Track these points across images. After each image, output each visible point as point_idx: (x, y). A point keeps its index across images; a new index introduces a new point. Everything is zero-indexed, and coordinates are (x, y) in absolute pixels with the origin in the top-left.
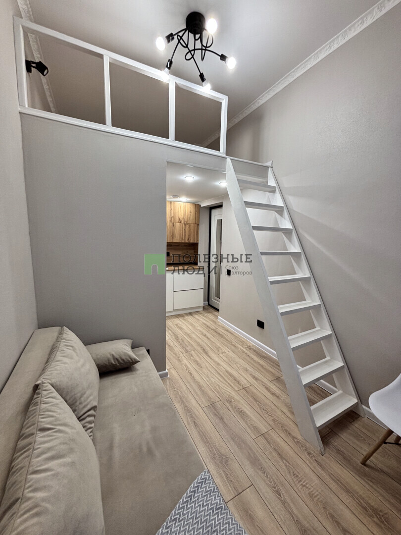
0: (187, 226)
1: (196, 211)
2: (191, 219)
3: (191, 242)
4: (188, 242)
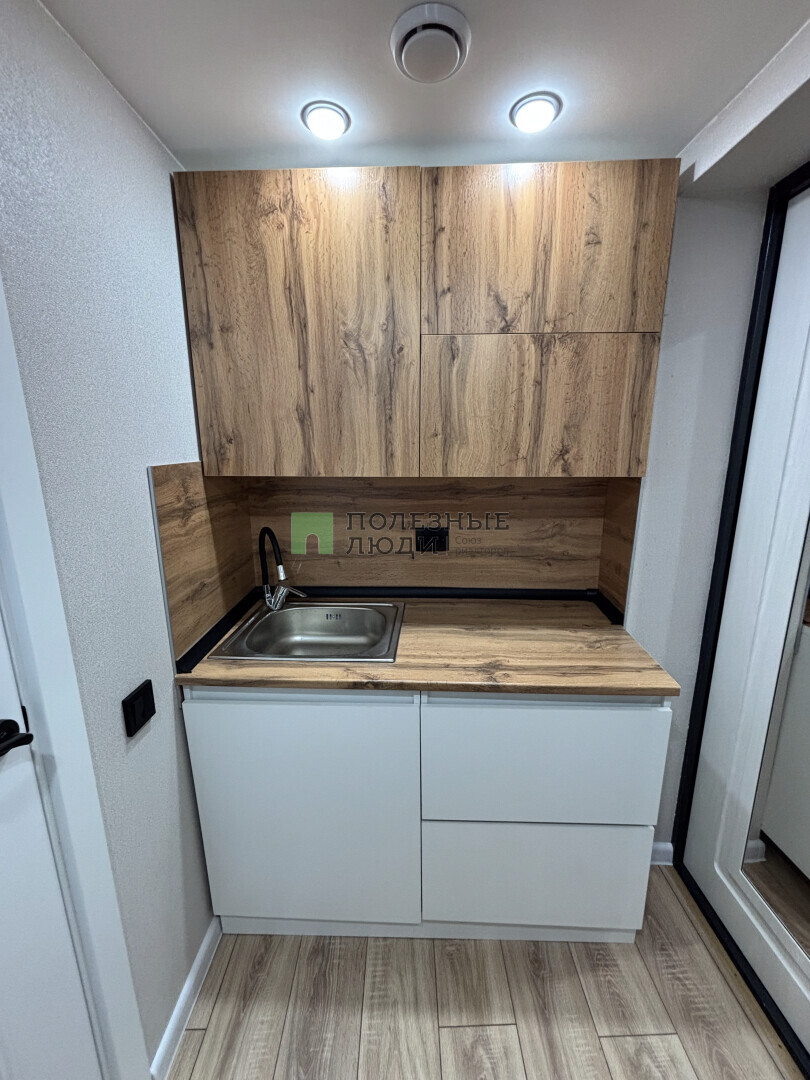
0: (562, 353)
1: (642, 226)
2: (594, 294)
3: (587, 469)
4: (558, 473)
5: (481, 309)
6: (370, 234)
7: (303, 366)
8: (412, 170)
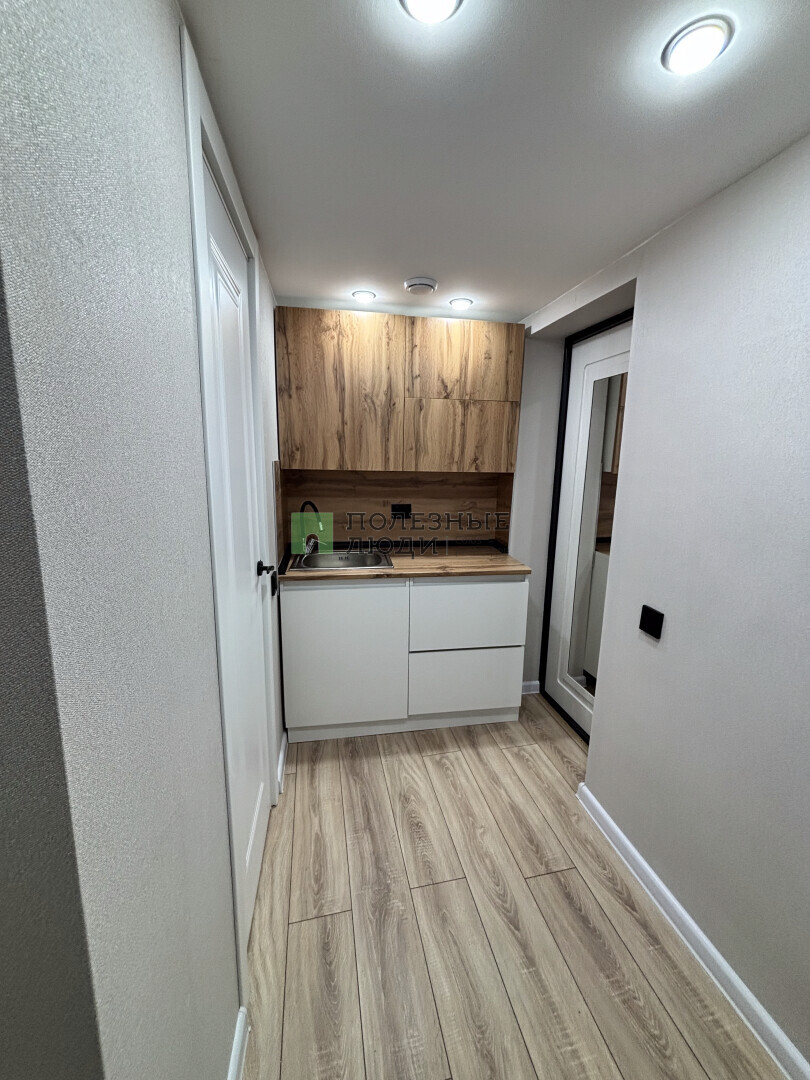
0: (474, 410)
1: (510, 352)
4: (473, 470)
5: (435, 386)
6: (379, 346)
7: (342, 410)
8: (403, 317)
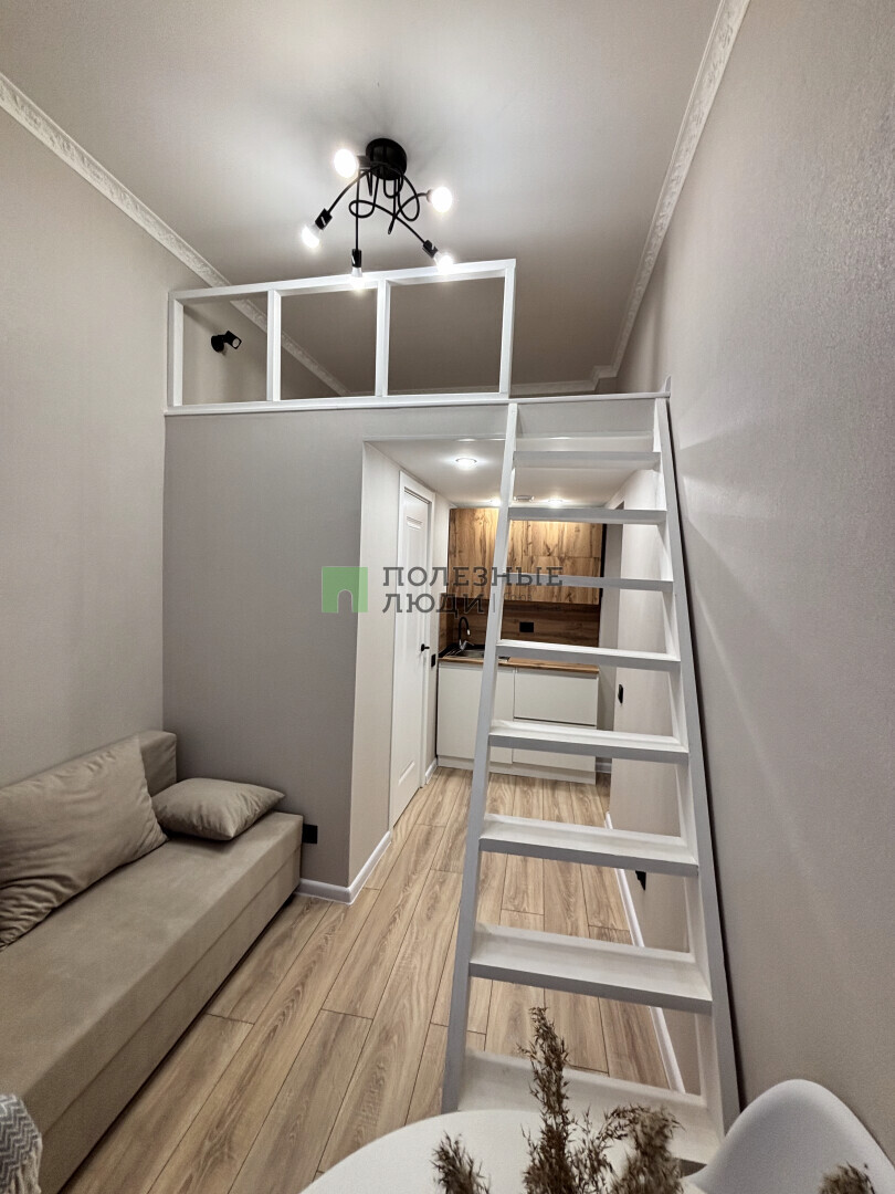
0: (568, 563)
4: (567, 601)
5: (542, 548)
